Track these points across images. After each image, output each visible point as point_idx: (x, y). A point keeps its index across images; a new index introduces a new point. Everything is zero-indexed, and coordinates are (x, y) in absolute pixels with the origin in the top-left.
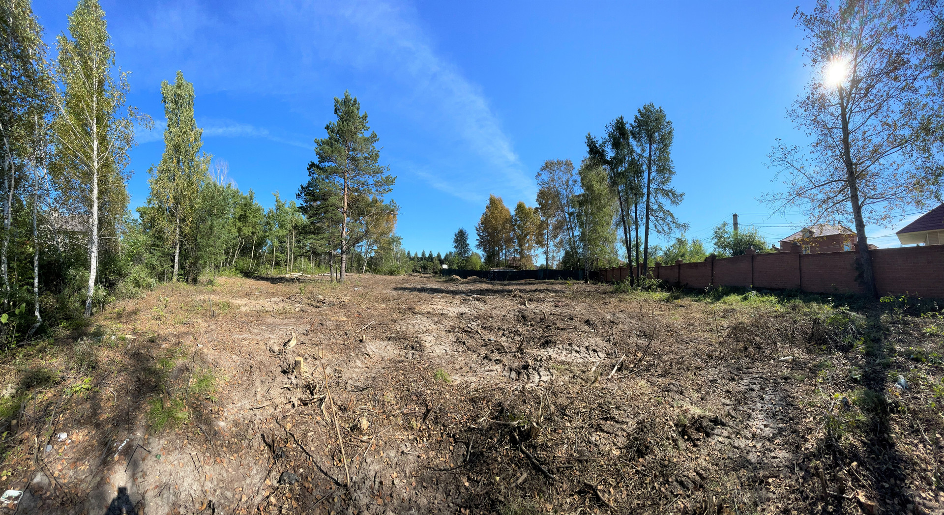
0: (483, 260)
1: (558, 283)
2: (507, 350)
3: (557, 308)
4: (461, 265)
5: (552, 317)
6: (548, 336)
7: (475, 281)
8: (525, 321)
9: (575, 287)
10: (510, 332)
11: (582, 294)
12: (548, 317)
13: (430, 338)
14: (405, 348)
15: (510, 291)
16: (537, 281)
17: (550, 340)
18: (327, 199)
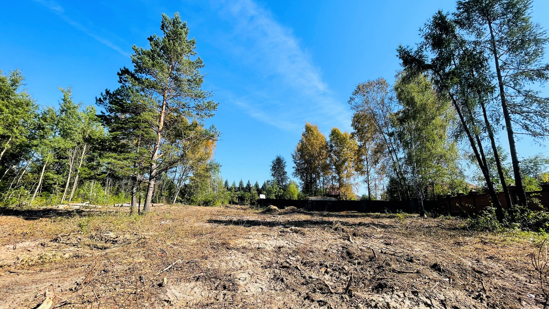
0: (300, 189)
1: (385, 217)
2: (333, 291)
3: (389, 247)
4: (278, 195)
5: (383, 256)
6: (381, 279)
7: (293, 212)
8: (350, 258)
9: (408, 221)
10: (334, 270)
11: (419, 230)
12: (379, 256)
13: (244, 275)
14: (216, 289)
15: (331, 223)
16: (360, 214)
17: (385, 284)
18: (140, 114)
